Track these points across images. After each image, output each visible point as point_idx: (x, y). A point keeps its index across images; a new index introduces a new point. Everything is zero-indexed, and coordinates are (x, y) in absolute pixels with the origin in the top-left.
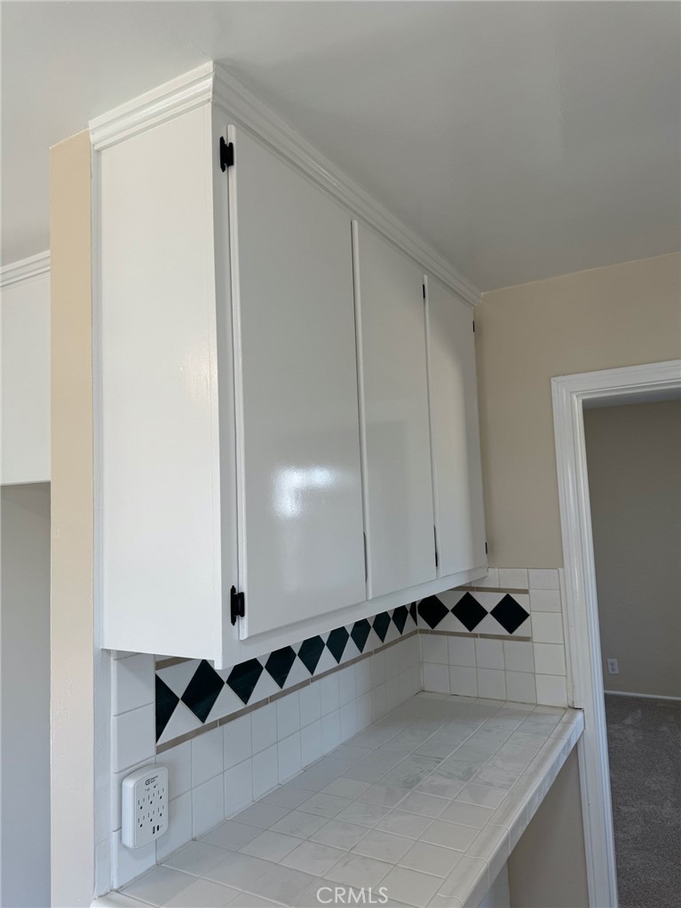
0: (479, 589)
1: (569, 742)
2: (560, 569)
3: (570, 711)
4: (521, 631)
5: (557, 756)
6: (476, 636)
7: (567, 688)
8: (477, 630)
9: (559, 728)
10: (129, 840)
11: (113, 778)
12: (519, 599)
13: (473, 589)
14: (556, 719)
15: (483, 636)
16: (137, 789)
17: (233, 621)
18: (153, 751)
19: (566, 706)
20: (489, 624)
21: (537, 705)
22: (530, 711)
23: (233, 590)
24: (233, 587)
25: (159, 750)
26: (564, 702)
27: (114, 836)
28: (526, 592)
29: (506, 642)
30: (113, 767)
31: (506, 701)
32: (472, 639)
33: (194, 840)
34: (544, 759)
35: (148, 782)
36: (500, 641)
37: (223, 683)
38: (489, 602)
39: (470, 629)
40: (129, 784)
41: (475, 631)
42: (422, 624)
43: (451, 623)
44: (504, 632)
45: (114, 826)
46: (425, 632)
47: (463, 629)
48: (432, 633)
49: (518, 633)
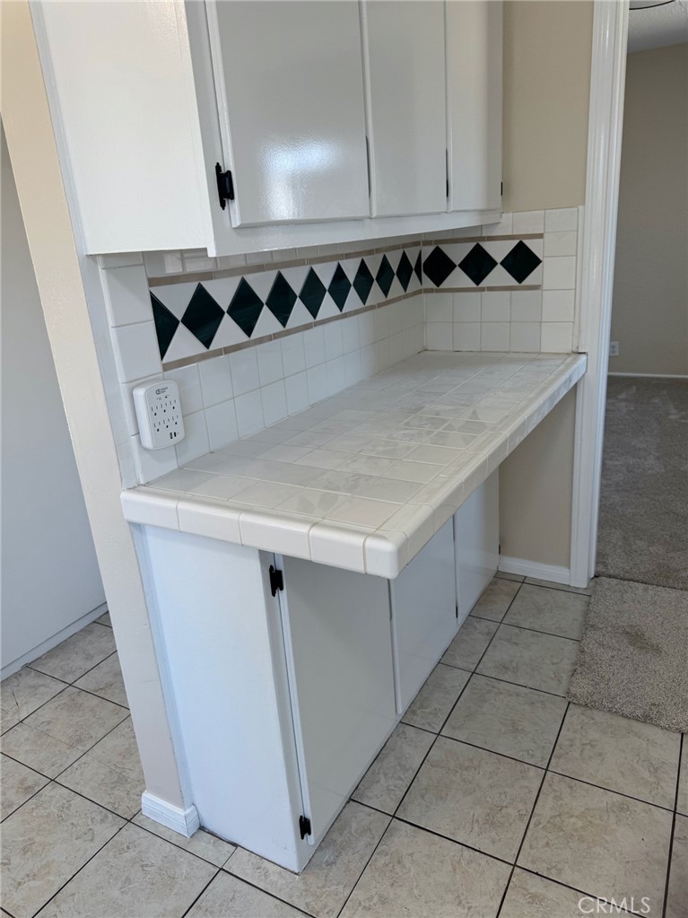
0: (491, 239)
1: (570, 379)
2: (581, 207)
3: (575, 355)
4: (531, 279)
5: (558, 388)
6: (483, 289)
7: (573, 335)
8: (484, 283)
9: (561, 367)
10: (148, 442)
11: (123, 389)
12: (532, 245)
13: (483, 239)
14: (558, 362)
15: (491, 289)
16: (148, 397)
17: (223, 205)
18: (160, 369)
19: (570, 352)
20: (499, 276)
21: (540, 353)
22: (535, 357)
23: (218, 168)
24: (218, 164)
25: (166, 367)
26: (569, 348)
27: (134, 439)
28: (540, 236)
29: (514, 293)
30: (121, 378)
31: (508, 352)
32: (478, 294)
33: (212, 453)
34: (545, 389)
35: (158, 392)
36: (508, 293)
37: (223, 313)
38: (499, 251)
39: (478, 283)
40: (140, 393)
41: (482, 285)
42: (428, 282)
43: (459, 278)
44: (513, 282)
45: (131, 430)
46: (430, 291)
47: (471, 284)
48: (437, 291)
49: (527, 281)
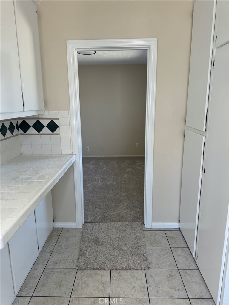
0: (42, 118)
1: (70, 163)
2: (69, 111)
3: (72, 155)
4: (56, 132)
5: (66, 166)
6: (41, 134)
7: (71, 149)
8: (41, 132)
9: (68, 159)
12: (56, 121)
13: (40, 118)
14: (67, 157)
15: (43, 134)
19: (70, 154)
20: (46, 130)
21: (62, 154)
22: (59, 156)
28: (58, 119)
29: (51, 136)
31: (51, 154)
32: (39, 136)
34: (62, 167)
36: (49, 136)
38: (45, 123)
39: (39, 132)
41: (40, 133)
42: (21, 131)
43: (32, 130)
44: (51, 133)
46: (22, 134)
47: (36, 132)
48: (25, 134)
49: (55, 132)
